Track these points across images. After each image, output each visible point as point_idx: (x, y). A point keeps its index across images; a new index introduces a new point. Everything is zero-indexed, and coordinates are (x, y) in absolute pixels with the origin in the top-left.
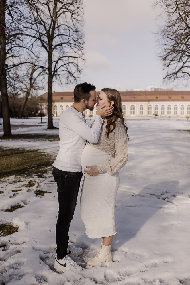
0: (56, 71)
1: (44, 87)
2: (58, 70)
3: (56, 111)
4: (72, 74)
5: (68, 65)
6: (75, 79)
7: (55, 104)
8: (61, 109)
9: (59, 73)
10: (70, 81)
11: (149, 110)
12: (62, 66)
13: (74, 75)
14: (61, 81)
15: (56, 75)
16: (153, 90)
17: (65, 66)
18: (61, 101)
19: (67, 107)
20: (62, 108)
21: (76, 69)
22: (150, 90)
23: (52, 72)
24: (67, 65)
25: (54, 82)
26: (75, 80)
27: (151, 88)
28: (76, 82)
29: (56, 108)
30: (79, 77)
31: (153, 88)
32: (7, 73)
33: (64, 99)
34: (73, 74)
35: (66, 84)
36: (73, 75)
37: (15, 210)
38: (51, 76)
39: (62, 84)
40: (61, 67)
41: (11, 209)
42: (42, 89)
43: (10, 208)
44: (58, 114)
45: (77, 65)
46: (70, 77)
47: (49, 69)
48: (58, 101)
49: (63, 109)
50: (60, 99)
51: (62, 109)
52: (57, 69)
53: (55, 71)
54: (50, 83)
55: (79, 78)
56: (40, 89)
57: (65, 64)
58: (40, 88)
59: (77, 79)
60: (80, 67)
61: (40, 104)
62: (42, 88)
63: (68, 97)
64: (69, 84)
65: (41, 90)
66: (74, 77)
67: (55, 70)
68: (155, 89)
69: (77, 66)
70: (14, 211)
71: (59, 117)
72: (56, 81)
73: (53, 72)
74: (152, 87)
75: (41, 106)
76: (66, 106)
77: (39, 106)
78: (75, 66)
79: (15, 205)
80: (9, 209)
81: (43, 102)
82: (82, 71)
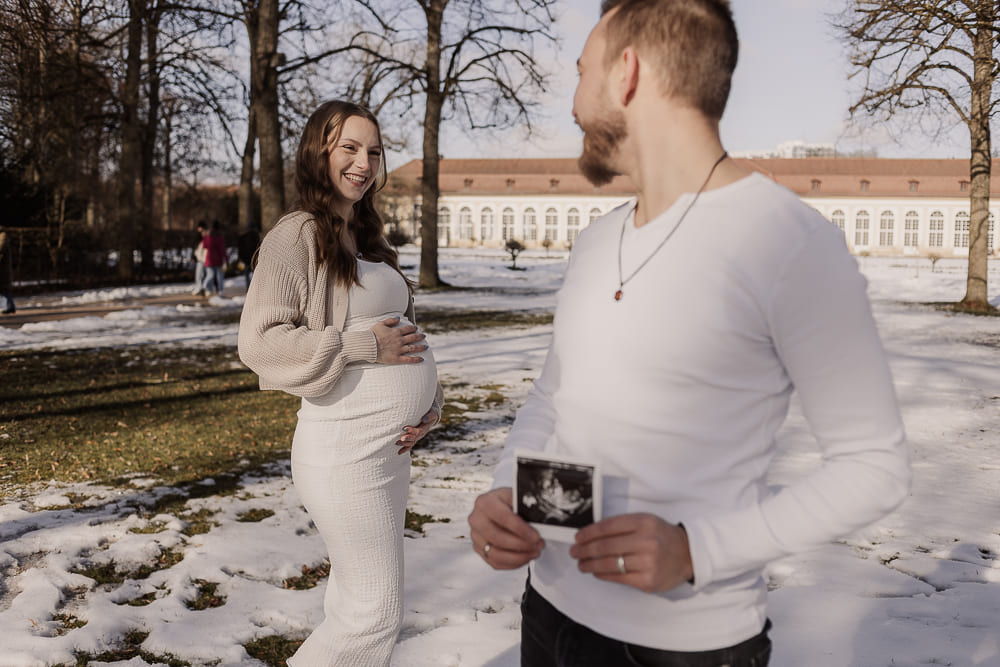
0: (456, 80)
1: (406, 140)
2: (461, 77)
3: (448, 228)
4: (511, 90)
5: (499, 59)
6: (523, 110)
7: (445, 201)
8: (463, 218)
9: (463, 86)
10: (504, 118)
12: (474, 61)
13: (520, 96)
14: (472, 116)
15: (453, 92)
16: (802, 154)
17: (486, 62)
18: (467, 190)
19: (484, 213)
20: (469, 216)
21: (525, 73)
22: (789, 155)
23: (439, 82)
24: (494, 58)
25: (444, 119)
26: (523, 114)
27: (795, 149)
28: (525, 122)
29: (448, 216)
30: (537, 101)
31: (802, 148)
32: (280, 86)
33: (475, 184)
34: (514, 90)
35: (488, 126)
36: (513, 94)
37: (318, 583)
38: (436, 97)
39: (473, 127)
40: (473, 66)
41: (302, 578)
42: (399, 147)
43: (299, 575)
44: (454, 237)
45: (531, 60)
46: (503, 100)
47: (430, 72)
48: (453, 192)
49: (473, 219)
50: (462, 184)
51: (469, 221)
52: (458, 75)
53: (450, 81)
54: (432, 124)
55: (538, 106)
56: (394, 147)
57: (488, 56)
58: (393, 143)
59: (527, 108)
60: (541, 67)
61: (390, 200)
62: (399, 144)
63: (492, 177)
64: (502, 129)
65: (396, 151)
66: (520, 103)
67: (452, 75)
68: (810, 151)
69: (529, 63)
70: (315, 584)
71: (457, 247)
72: (453, 117)
73: (442, 86)
74: (798, 143)
75: (394, 206)
76: (484, 210)
77: (388, 207)
78: (523, 63)
79: (317, 564)
80: (295, 578)
81: (399, 195)
82: (547, 82)
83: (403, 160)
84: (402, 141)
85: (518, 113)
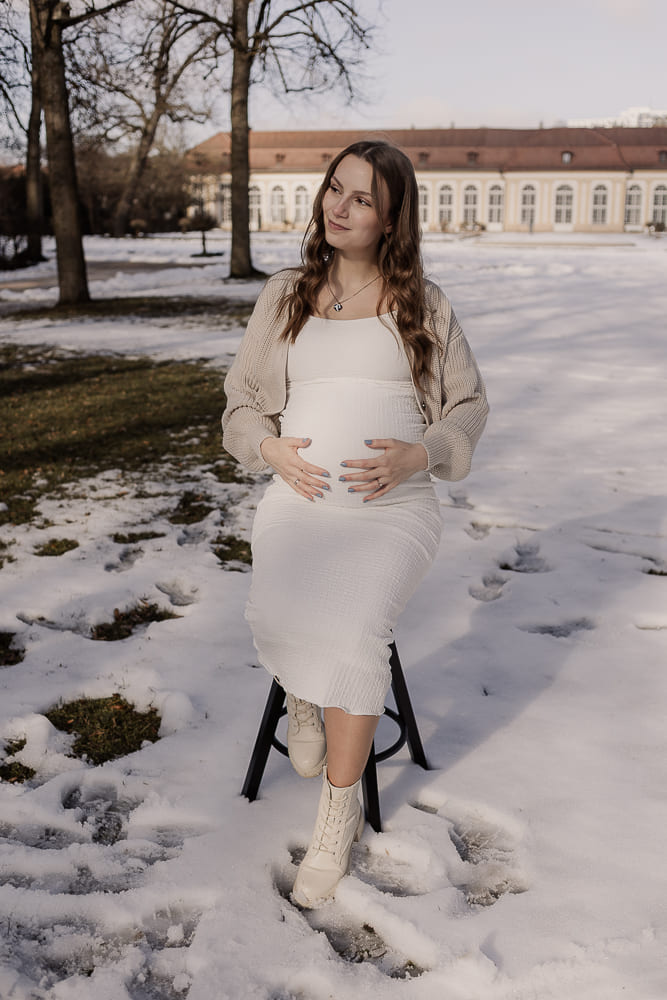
0: (266, 36)
1: (210, 111)
2: (271, 33)
3: (259, 210)
4: (329, 47)
5: (315, 8)
6: (343, 70)
7: (257, 180)
8: (276, 198)
9: (274, 42)
11: (629, 207)
12: (287, 13)
13: (339, 53)
14: (286, 77)
15: (265, 49)
16: (648, 123)
17: (300, 14)
18: (278, 167)
19: (299, 193)
20: (282, 196)
21: (346, 27)
22: (633, 123)
23: (247, 38)
24: (309, 9)
25: (254, 82)
26: (344, 75)
27: (640, 117)
28: (346, 84)
29: (259, 196)
30: (360, 59)
31: (648, 116)
32: (65, 47)
33: (287, 160)
34: (333, 47)
35: (303, 89)
36: (332, 52)
37: (133, 631)
38: (245, 56)
39: (287, 91)
40: (286, 18)
41: (114, 624)
42: (203, 118)
43: (111, 620)
44: (266, 220)
45: (352, 10)
46: (320, 59)
47: (237, 24)
48: (264, 169)
49: (286, 200)
50: (273, 160)
51: (282, 203)
52: (268, 30)
53: (258, 38)
54: (241, 85)
55: (361, 65)
56: (196, 118)
57: (303, 7)
58: (195, 114)
59: (348, 67)
60: (364, 19)
61: (193, 179)
62: (202, 114)
63: (306, 151)
64: (321, 93)
65: (199, 122)
66: (339, 62)
67: (262, 30)
68: (657, 119)
69: (350, 13)
70: (130, 633)
71: (268, 231)
72: (263, 80)
73: (251, 43)
74: (645, 110)
75: (199, 186)
76: (298, 189)
77: (191, 187)
78: (342, 14)
79: (131, 607)
80: (106, 625)
81: (204, 173)
82: (370, 37)
83: (206, 133)
84: (204, 110)
85: (337, 73)
